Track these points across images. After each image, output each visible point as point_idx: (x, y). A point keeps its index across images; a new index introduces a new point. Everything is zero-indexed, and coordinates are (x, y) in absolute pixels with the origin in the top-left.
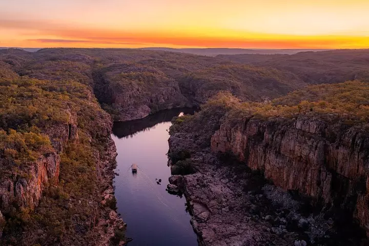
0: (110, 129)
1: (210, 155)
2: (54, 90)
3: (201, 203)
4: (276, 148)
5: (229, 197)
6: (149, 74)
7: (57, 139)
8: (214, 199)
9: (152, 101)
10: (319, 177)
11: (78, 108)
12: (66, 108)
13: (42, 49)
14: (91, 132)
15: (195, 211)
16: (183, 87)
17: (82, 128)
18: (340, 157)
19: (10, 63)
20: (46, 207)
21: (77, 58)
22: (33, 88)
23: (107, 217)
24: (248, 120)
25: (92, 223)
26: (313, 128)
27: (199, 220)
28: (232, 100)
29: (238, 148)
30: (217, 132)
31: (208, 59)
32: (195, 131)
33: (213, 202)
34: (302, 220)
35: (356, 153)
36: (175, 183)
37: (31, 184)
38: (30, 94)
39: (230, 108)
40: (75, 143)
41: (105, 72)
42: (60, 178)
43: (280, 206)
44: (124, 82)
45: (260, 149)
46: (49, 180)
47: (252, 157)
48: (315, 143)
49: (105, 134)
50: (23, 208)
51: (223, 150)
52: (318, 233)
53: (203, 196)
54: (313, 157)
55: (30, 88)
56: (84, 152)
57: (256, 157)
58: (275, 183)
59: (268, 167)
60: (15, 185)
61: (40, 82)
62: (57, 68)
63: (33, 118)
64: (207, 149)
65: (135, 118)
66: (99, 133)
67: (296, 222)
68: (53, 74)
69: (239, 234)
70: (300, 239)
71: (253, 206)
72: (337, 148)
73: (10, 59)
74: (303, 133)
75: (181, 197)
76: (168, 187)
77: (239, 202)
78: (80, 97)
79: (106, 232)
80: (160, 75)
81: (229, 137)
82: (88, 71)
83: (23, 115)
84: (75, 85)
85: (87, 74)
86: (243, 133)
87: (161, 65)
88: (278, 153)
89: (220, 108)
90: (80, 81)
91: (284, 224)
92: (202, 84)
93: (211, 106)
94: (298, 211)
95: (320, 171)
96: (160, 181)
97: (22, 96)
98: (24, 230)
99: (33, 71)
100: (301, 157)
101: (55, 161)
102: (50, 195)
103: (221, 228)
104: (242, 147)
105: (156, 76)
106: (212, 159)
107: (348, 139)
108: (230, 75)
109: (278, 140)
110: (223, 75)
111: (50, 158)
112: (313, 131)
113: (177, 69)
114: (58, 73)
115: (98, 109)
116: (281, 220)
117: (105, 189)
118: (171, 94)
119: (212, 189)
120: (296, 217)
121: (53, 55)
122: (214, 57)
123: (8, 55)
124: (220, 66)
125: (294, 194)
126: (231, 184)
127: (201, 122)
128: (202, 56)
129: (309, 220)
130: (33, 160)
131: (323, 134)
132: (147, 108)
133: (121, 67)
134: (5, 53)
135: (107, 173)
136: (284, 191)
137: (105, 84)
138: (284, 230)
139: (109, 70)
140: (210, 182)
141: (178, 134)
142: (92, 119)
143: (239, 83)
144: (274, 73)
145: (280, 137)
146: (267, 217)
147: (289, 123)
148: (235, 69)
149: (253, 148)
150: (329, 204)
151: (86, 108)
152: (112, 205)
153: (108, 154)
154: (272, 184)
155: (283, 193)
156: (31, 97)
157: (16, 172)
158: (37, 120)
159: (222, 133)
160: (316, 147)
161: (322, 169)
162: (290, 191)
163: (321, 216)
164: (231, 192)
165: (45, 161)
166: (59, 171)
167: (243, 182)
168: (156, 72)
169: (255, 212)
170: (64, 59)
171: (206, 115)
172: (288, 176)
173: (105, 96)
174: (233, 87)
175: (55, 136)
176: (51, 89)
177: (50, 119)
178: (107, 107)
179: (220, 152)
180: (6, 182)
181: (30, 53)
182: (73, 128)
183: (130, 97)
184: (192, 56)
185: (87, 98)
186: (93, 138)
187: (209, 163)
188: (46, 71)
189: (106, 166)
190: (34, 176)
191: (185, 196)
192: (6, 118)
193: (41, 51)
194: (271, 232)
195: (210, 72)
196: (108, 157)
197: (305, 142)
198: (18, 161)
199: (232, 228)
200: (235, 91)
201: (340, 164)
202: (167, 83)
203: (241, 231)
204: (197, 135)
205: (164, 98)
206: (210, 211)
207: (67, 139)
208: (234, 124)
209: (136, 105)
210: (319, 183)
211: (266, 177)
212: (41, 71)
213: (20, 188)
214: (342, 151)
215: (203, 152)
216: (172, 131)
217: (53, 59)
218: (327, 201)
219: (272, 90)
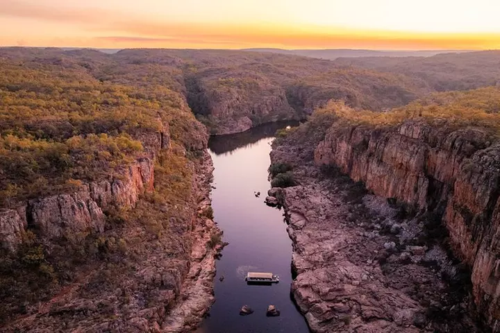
0: (206, 142)
1: (313, 168)
2: (142, 98)
3: (298, 213)
4: (378, 156)
5: (328, 206)
6: (251, 80)
7: (150, 148)
8: (312, 209)
9: (253, 112)
10: (416, 183)
11: (170, 118)
12: (158, 117)
13: (122, 50)
14: (185, 144)
15: (291, 220)
16: (291, 96)
17: (175, 140)
18: (439, 162)
19: (86, 67)
20: (143, 209)
21: (166, 61)
22: (118, 94)
23: (203, 224)
24: (354, 129)
25: (188, 226)
26: (416, 133)
27: (295, 228)
28: (343, 109)
29: (342, 160)
30: (322, 143)
31: (325, 63)
32: (300, 143)
33: (311, 211)
34: (396, 225)
35: (453, 156)
36: (274, 195)
37: (127, 186)
38: (115, 101)
39: (339, 118)
40: (168, 152)
41: (200, 78)
42: (154, 185)
43: (376, 213)
44: (222, 90)
45: (363, 158)
46: (144, 186)
47: (355, 168)
48: (416, 149)
49: (200, 146)
50: (121, 207)
51: (327, 163)
52: (408, 236)
53: (302, 206)
54: (413, 163)
55: (115, 94)
56: (178, 163)
57: (359, 167)
58: (375, 193)
59: (370, 177)
60: (111, 185)
61: (125, 88)
62: (143, 73)
63: (122, 125)
64: (311, 162)
65: (234, 132)
66: (194, 146)
67: (389, 227)
68: (138, 80)
69: (332, 238)
70: (390, 240)
71: (350, 215)
72: (437, 152)
73: (86, 62)
74: (406, 138)
75: (280, 208)
76: (267, 200)
77: (338, 211)
78: (172, 106)
79: (202, 237)
80: (264, 81)
81: (334, 149)
82: (180, 76)
83: (111, 121)
84: (165, 92)
85: (178, 80)
86: (348, 143)
87: (266, 69)
88: (380, 162)
89: (328, 118)
90: (171, 88)
91: (378, 229)
92: (313, 92)
93: (318, 116)
94: (394, 218)
95: (418, 177)
96: (259, 194)
97: (106, 103)
98: (123, 227)
99: (115, 76)
100: (402, 164)
101: (149, 168)
102: (146, 199)
103: (316, 234)
104: (346, 158)
105: (260, 83)
106: (316, 172)
107: (448, 143)
108: (347, 82)
109: (381, 147)
110: (339, 82)
111: (144, 164)
112: (416, 136)
113: (285, 74)
114: (144, 79)
115: (192, 120)
116: (376, 226)
117: (201, 201)
118: (276, 105)
119: (312, 200)
120: (390, 222)
121: (137, 58)
122: (331, 60)
123: (81, 57)
124: (336, 70)
125: (392, 202)
126: (331, 196)
127: (307, 133)
128: (316, 59)
129: (402, 224)
130: (127, 163)
131: (426, 139)
132: (248, 120)
133: (218, 72)
134: (77, 54)
135: (204, 186)
136: (382, 200)
137: (199, 92)
138: (377, 235)
139: (204, 76)
140: (311, 193)
141: (281, 147)
142: (186, 130)
143: (356, 92)
144: (400, 79)
145: (383, 145)
146: (362, 224)
147: (394, 130)
148: (354, 74)
149: (357, 158)
150: (423, 210)
151: (179, 118)
152: (209, 214)
153: (204, 168)
154: (373, 194)
155: (382, 202)
156: (116, 104)
157: (112, 173)
158: (126, 126)
159: (327, 144)
160: (417, 151)
161: (420, 175)
162: (388, 200)
163: (415, 220)
164: (330, 202)
165: (139, 166)
166: (153, 178)
167: (344, 193)
168: (260, 78)
169: (351, 220)
170: (150, 62)
171: (313, 127)
172: (388, 185)
173: (200, 106)
174: (348, 97)
175: (147, 144)
176: (138, 97)
177: (140, 126)
178: (203, 118)
179: (324, 164)
180: (103, 183)
181: (108, 55)
182: (166, 136)
183: (229, 107)
184: (304, 59)
185: (179, 107)
186: (187, 150)
187: (311, 176)
188: (130, 75)
189: (202, 179)
190: (129, 178)
191: (284, 208)
192: (94, 124)
193: (121, 52)
194: (364, 236)
195: (324, 78)
196: (203, 171)
197: (407, 148)
198: (113, 163)
199: (327, 234)
200: (350, 100)
201: (438, 169)
202: (272, 91)
203: (334, 236)
204: (301, 147)
205: (268, 109)
206: (307, 219)
207: (160, 149)
208: (339, 134)
209: (235, 117)
210: (416, 190)
211: (367, 187)
212: (125, 76)
213: (117, 189)
214: (441, 156)
215: (306, 165)
216: (274, 145)
217: (137, 63)
218: (422, 207)
219: (395, 100)
